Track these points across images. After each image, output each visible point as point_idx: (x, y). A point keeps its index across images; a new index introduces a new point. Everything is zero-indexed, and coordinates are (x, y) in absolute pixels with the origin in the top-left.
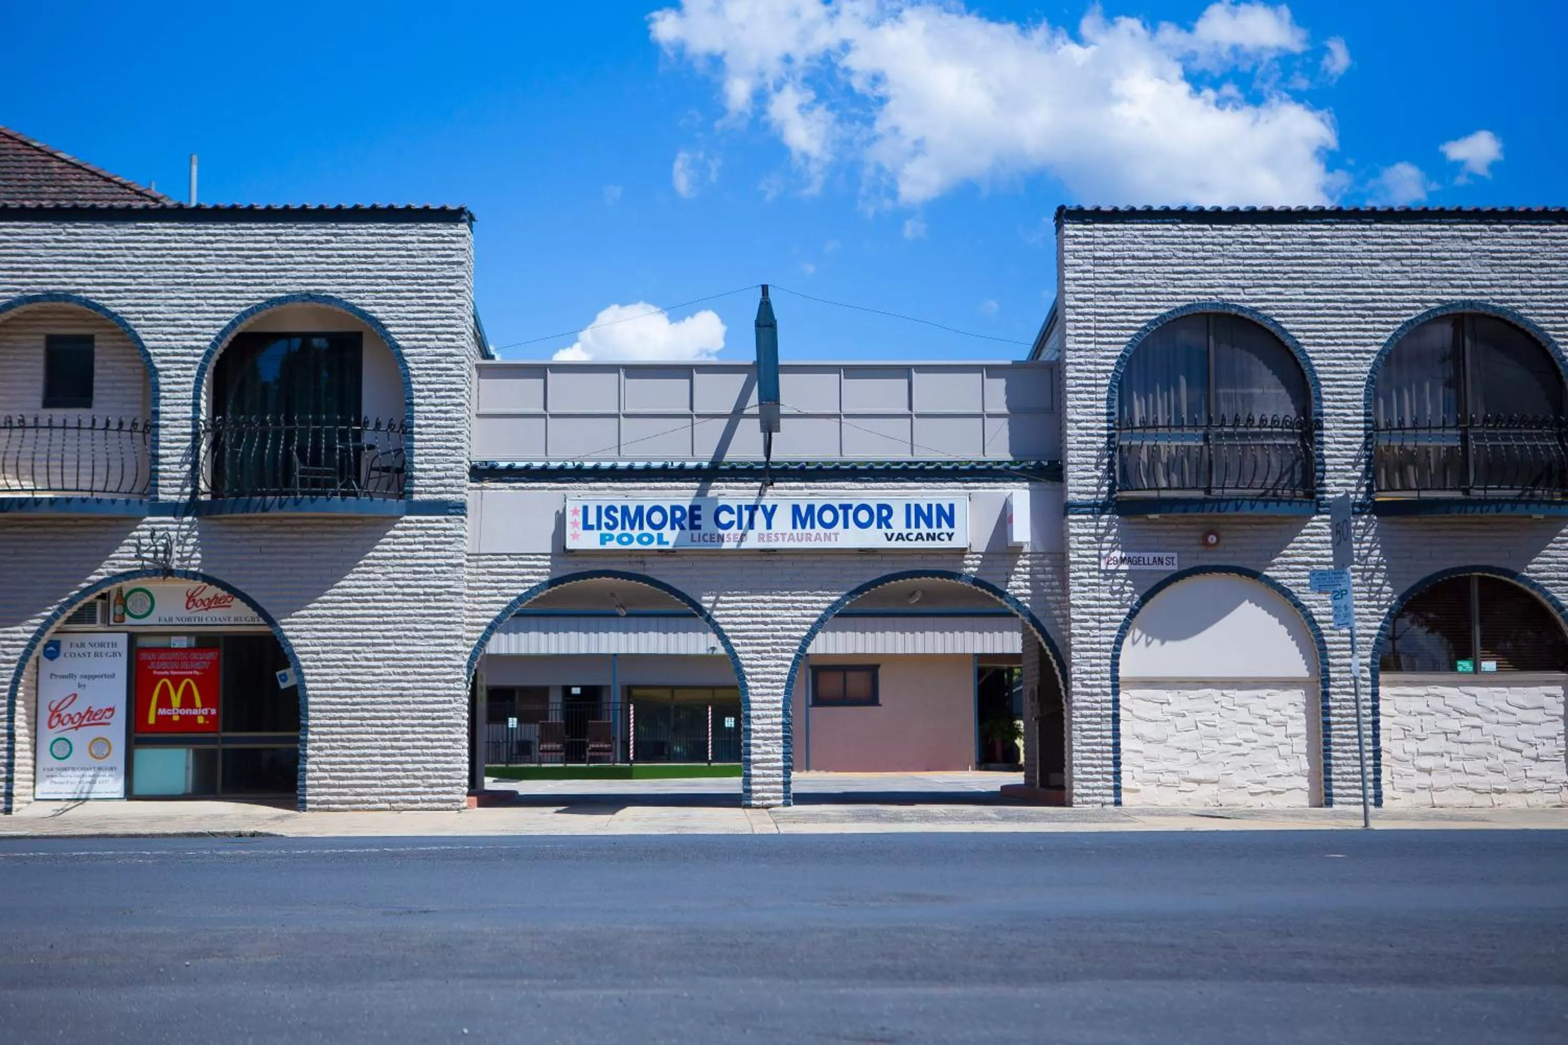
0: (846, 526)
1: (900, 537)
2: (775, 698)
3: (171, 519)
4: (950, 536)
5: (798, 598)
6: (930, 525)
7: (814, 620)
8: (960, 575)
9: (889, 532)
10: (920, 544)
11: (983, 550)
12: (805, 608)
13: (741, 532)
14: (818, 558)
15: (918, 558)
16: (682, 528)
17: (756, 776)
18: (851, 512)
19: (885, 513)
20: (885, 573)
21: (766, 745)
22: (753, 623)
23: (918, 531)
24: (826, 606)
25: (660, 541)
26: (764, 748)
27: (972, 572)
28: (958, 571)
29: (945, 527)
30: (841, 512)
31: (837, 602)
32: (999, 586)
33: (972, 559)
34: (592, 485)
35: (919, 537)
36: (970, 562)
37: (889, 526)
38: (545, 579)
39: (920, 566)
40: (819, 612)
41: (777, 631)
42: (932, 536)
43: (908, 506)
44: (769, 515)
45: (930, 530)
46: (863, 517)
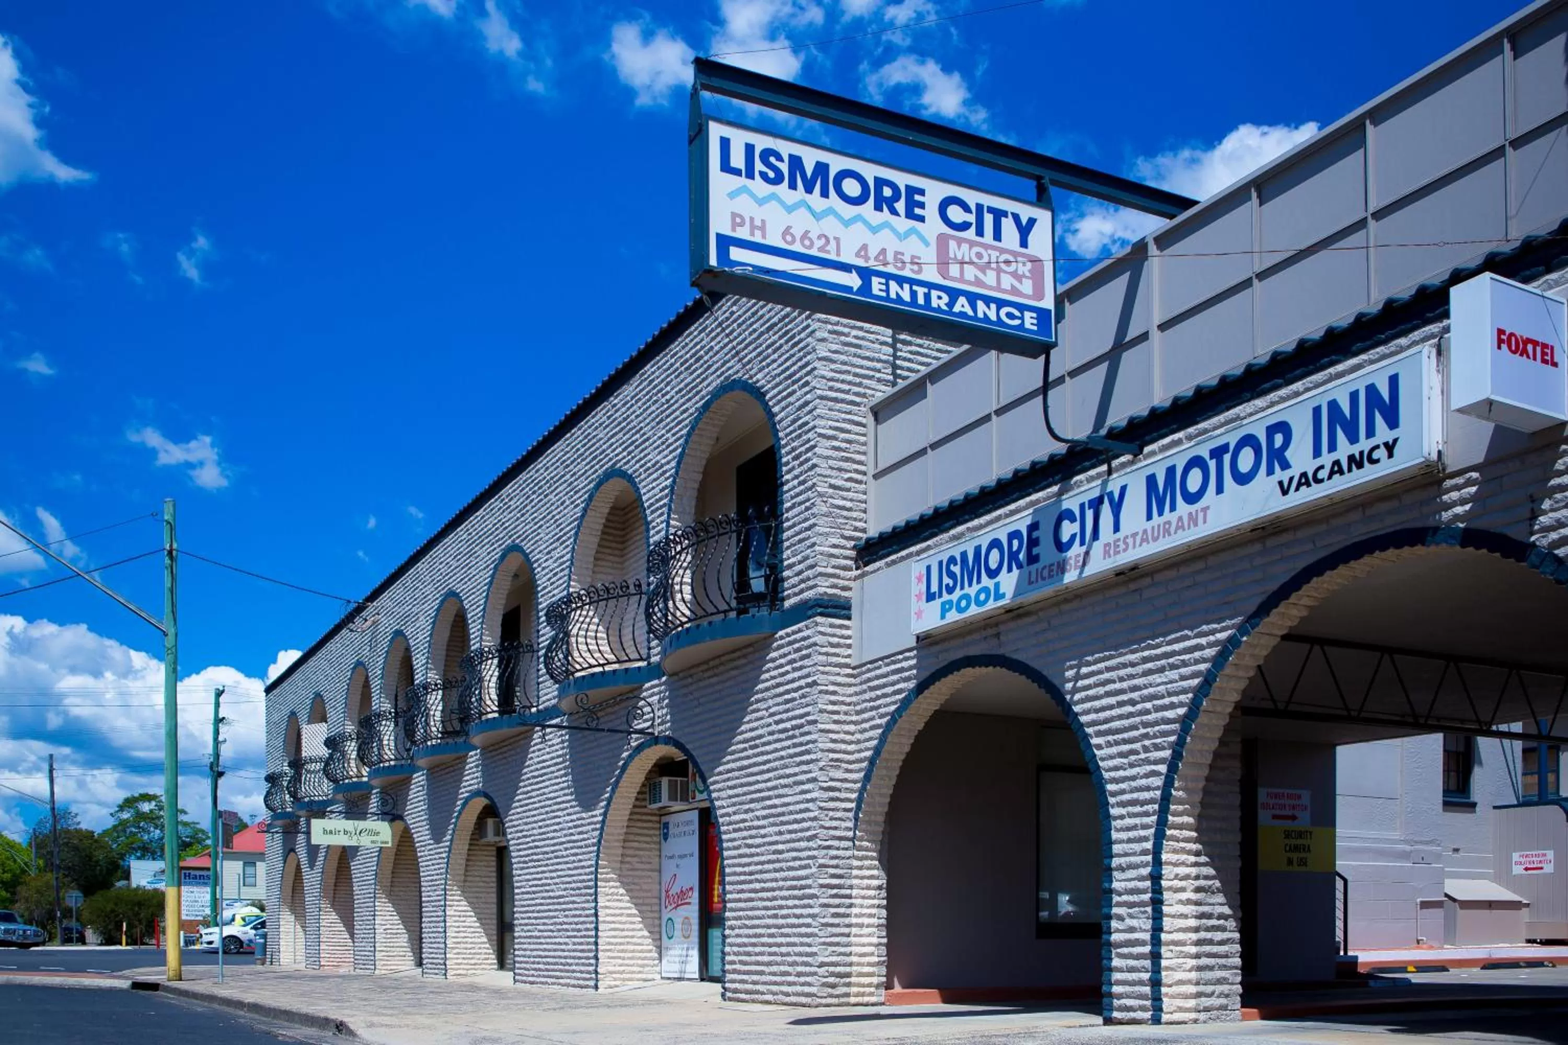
0: (1220, 490)
1: (1304, 480)
2: (1143, 833)
3: (656, 682)
4: (1390, 448)
5: (1177, 647)
6: (1353, 439)
7: (1196, 682)
8: (1436, 529)
9: (1285, 476)
10: (1340, 484)
11: (1479, 458)
12: (1185, 664)
13: (1084, 548)
14: (1200, 565)
15: (1355, 516)
16: (1020, 566)
17: (1120, 970)
18: (1227, 458)
19: (1279, 439)
20: (1301, 565)
21: (1131, 916)
22: (1121, 704)
23: (1334, 456)
24: (1210, 652)
25: (999, 596)
26: (1130, 922)
27: (1457, 517)
28: (1431, 523)
29: (1383, 433)
30: (1212, 464)
31: (1230, 639)
32: (1515, 533)
33: (1458, 488)
34: (953, 532)
35: (1337, 469)
36: (1455, 495)
37: (1285, 465)
38: (911, 684)
39: (1360, 532)
40: (1203, 667)
41: (1148, 712)
42: (1356, 462)
43: (1317, 411)
44: (1117, 508)
45: (1355, 450)
46: (1246, 460)
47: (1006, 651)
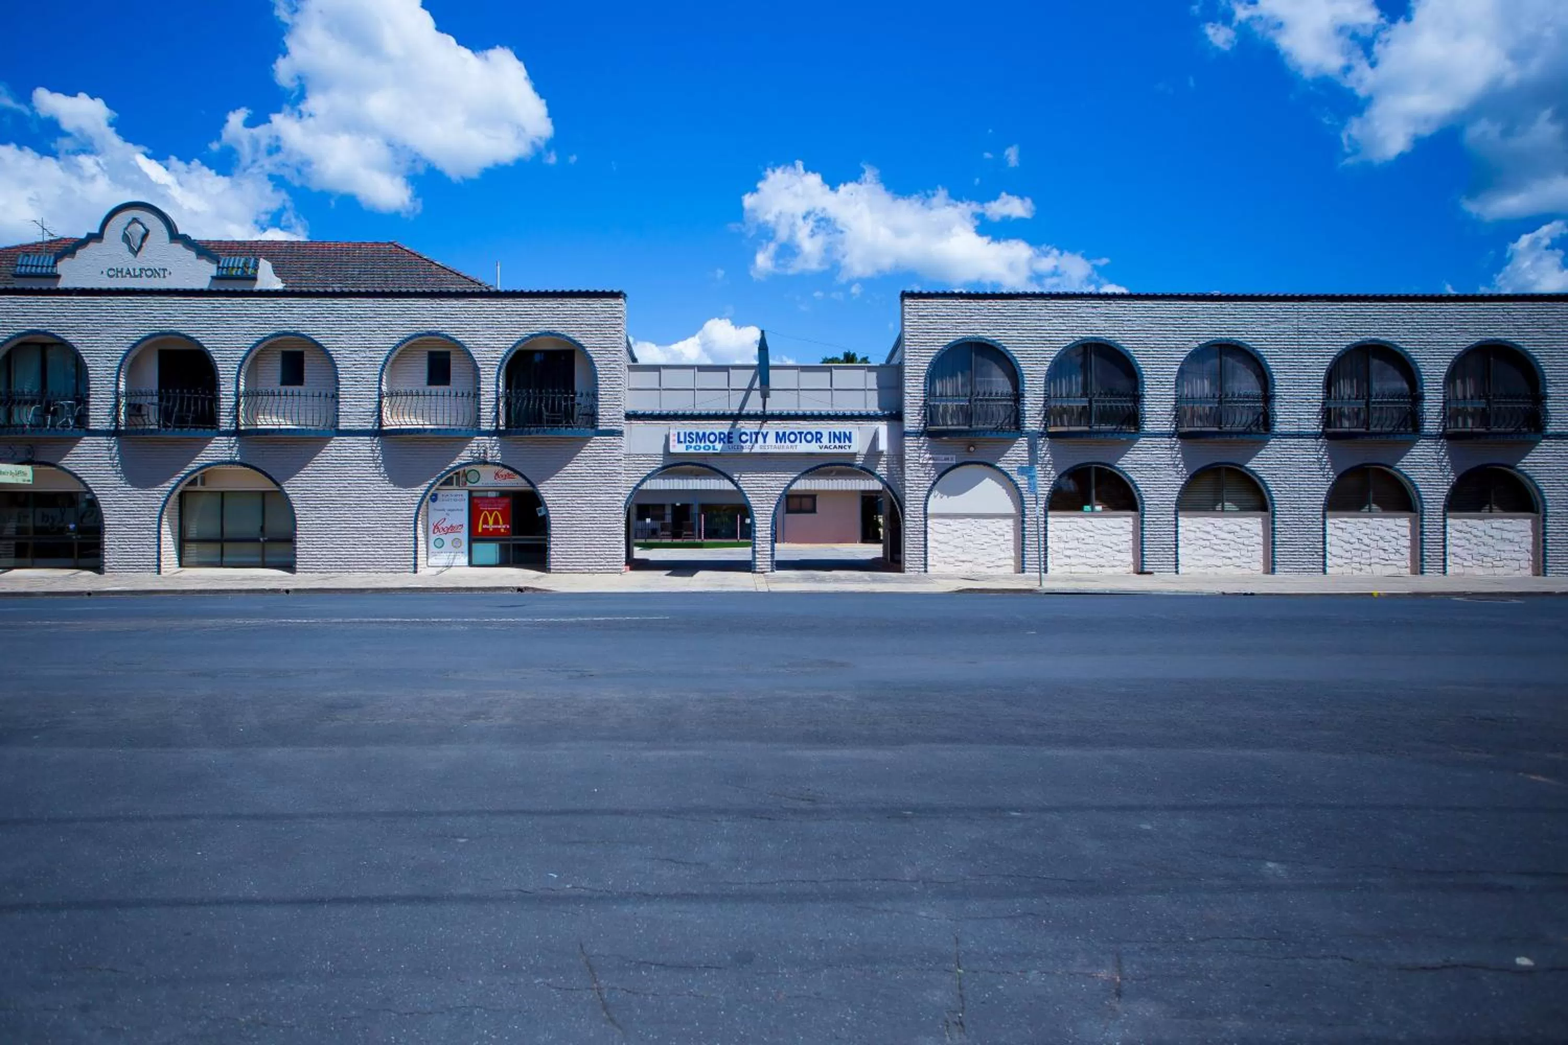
0: (801, 442)
1: (826, 447)
2: (767, 522)
3: (487, 438)
4: (849, 447)
5: (778, 475)
6: (840, 442)
7: (786, 486)
9: (821, 444)
10: (835, 451)
11: (865, 454)
12: (781, 480)
13: (751, 445)
14: (788, 457)
16: (724, 442)
17: (758, 548)
18: (803, 435)
19: (819, 436)
20: (819, 464)
21: (763, 544)
22: (757, 487)
23: (834, 444)
24: (791, 479)
25: (714, 449)
27: (860, 461)
28: (853, 461)
29: (847, 443)
30: (798, 435)
31: (796, 477)
32: (872, 466)
33: (860, 458)
34: (682, 422)
35: (835, 447)
37: (821, 442)
38: (663, 463)
39: (842, 461)
40: (788, 482)
41: (768, 491)
42: (841, 447)
43: (830, 433)
44: (765, 437)
45: (840, 444)
46: (809, 438)
47: (709, 464)
